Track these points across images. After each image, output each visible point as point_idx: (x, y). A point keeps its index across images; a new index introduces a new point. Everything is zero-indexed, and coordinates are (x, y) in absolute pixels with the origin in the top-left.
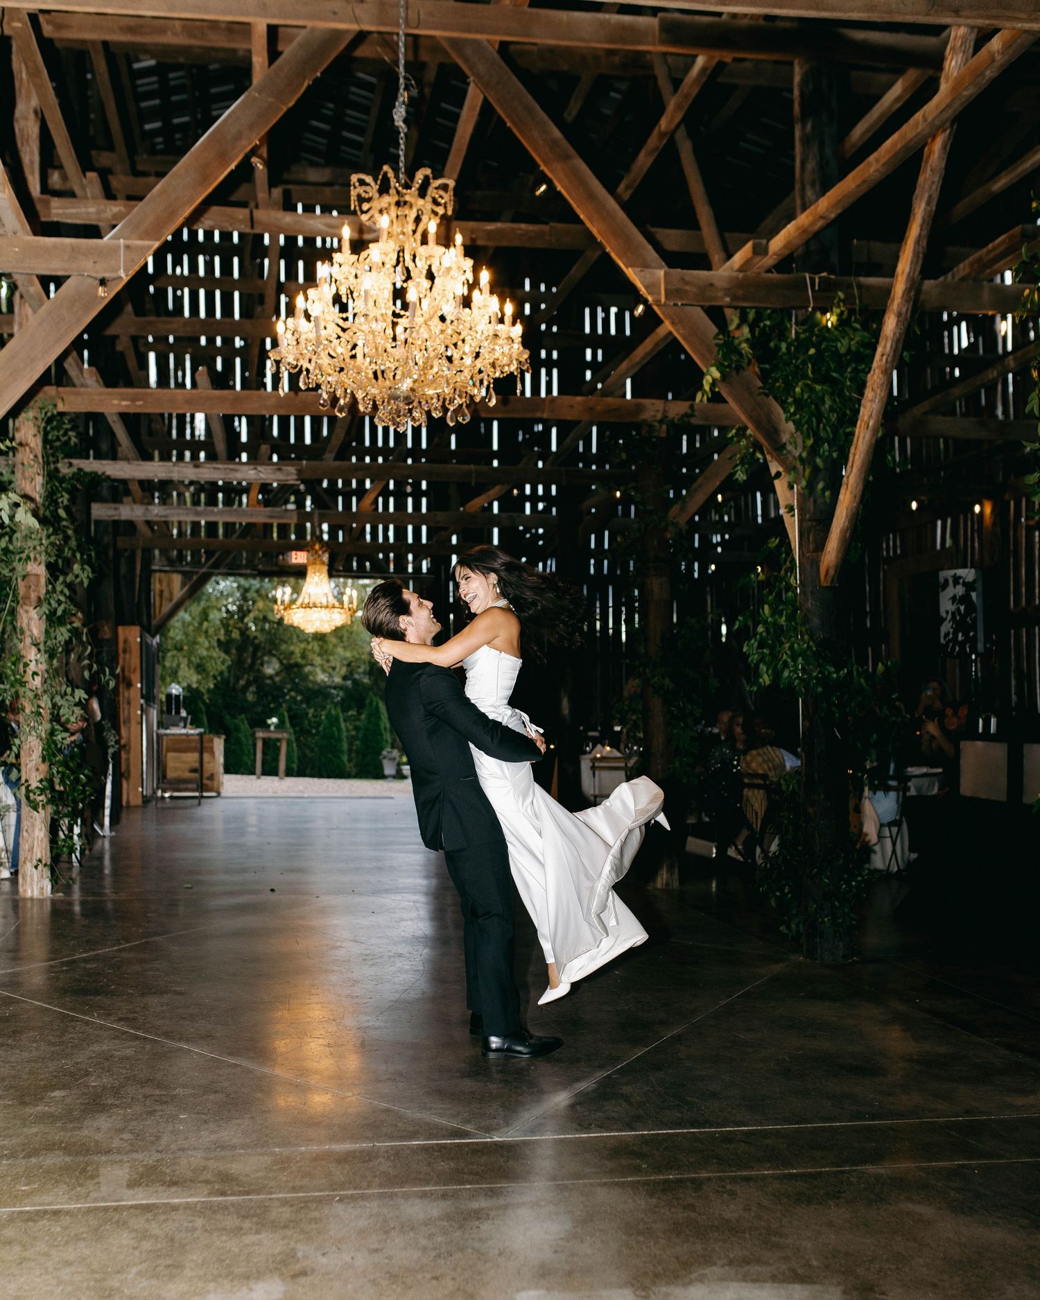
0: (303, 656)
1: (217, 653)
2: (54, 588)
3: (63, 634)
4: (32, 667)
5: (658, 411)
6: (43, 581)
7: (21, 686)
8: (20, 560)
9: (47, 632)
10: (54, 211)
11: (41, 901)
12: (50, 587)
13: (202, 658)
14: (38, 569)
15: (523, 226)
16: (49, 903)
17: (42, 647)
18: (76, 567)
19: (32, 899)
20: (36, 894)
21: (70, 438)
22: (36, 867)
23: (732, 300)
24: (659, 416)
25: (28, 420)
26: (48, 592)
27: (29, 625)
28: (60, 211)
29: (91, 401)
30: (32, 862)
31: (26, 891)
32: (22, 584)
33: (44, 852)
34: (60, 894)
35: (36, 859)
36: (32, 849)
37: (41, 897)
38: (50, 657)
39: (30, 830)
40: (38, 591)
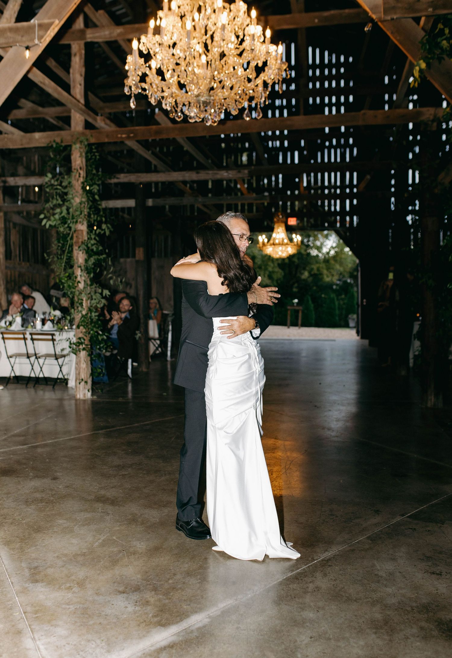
1: (277, 269)
2: (90, 235)
3: (92, 260)
4: (79, 278)
5: (431, 114)
6: (85, 233)
7: (73, 288)
8: (73, 222)
9: (86, 261)
10: (88, 35)
11: (84, 401)
12: (89, 236)
13: (270, 272)
14: (83, 227)
15: (347, 11)
16: (89, 402)
17: (83, 268)
18: (104, 226)
19: (79, 399)
20: (82, 397)
21: (96, 156)
22: (80, 383)
23: (434, 10)
24: (432, 117)
25: (76, 148)
26: (88, 239)
27: (77, 257)
28: (92, 35)
29: (107, 136)
30: (79, 380)
31: (77, 395)
32: (75, 235)
33: (85, 375)
34: (95, 397)
35: (81, 379)
36: (79, 374)
37: (84, 399)
38: (88, 273)
39: (78, 364)
40: (82, 239)
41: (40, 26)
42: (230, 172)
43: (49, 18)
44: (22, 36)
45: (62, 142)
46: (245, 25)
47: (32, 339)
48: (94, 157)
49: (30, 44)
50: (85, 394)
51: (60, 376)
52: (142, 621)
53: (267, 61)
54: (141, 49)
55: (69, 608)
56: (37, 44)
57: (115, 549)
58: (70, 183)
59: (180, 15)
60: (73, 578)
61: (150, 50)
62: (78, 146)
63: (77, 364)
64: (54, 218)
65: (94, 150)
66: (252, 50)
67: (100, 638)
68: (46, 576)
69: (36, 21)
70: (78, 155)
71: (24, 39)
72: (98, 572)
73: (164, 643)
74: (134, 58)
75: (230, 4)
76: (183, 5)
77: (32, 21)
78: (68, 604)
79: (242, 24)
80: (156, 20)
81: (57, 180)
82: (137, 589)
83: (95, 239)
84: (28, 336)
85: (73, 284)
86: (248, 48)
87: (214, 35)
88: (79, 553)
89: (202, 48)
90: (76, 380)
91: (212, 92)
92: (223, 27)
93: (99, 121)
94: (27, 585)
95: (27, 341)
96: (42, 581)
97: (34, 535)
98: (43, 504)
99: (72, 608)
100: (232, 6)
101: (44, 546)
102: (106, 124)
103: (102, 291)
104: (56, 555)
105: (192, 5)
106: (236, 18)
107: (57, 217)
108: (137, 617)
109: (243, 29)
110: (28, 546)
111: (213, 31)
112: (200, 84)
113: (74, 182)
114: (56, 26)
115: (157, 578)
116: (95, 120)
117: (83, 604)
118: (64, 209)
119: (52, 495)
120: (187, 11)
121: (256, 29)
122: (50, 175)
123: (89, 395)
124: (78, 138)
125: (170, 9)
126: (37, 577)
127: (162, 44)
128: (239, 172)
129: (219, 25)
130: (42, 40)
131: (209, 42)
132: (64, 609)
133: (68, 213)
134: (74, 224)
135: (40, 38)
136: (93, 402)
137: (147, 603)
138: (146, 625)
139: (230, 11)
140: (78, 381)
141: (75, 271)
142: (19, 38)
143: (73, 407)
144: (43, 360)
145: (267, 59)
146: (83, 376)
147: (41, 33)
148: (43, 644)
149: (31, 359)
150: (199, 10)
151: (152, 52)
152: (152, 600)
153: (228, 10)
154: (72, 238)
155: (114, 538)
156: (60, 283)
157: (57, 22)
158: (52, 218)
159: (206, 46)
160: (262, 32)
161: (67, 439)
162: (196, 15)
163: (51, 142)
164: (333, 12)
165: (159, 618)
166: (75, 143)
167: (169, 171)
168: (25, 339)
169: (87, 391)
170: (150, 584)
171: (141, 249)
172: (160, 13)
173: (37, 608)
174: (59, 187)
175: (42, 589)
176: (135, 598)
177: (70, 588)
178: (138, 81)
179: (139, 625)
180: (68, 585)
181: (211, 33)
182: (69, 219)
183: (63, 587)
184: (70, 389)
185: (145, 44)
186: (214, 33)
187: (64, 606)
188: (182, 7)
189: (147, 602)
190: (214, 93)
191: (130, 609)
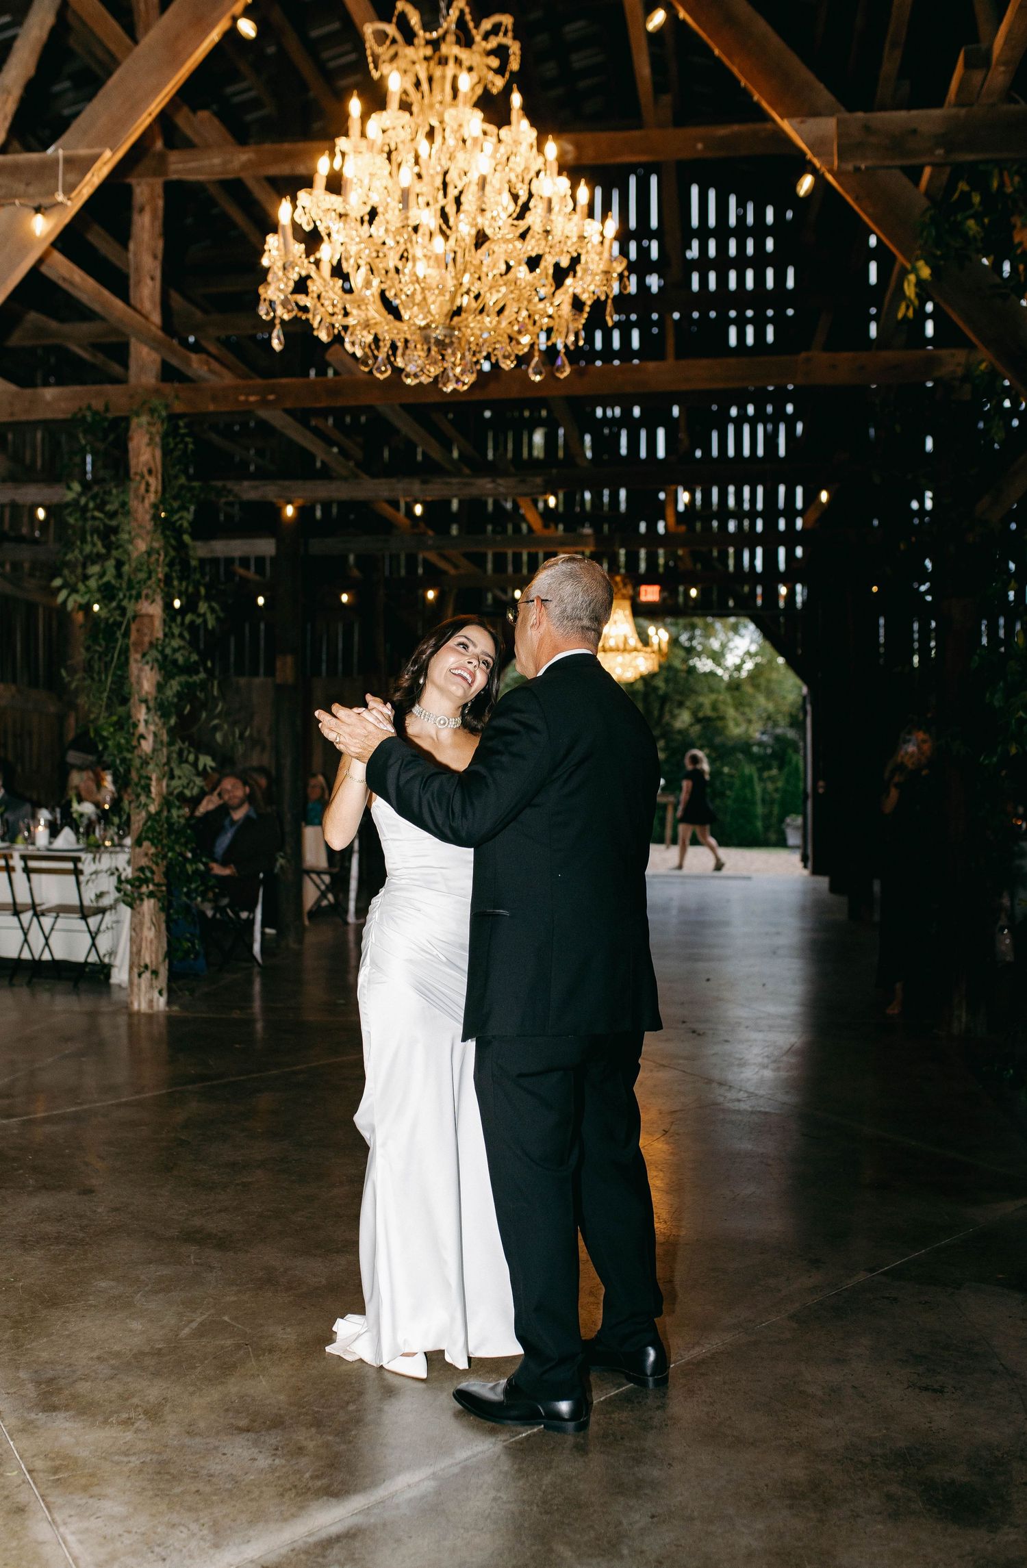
0: (714, 707)
2: (170, 627)
3: (174, 685)
4: (142, 728)
5: (959, 364)
6: (158, 623)
7: (128, 751)
8: (130, 598)
9: (160, 687)
10: (173, 167)
11: (150, 1017)
12: (167, 629)
14: (154, 609)
16: (162, 1020)
17: (151, 704)
18: (203, 607)
19: (139, 1013)
20: (144, 1007)
21: (186, 444)
22: (140, 975)
23: (950, 151)
24: (960, 372)
25: (140, 426)
26: (165, 635)
27: (139, 677)
28: (180, 166)
29: (214, 398)
30: (138, 968)
31: (132, 1003)
32: (134, 627)
33: (154, 956)
34: (176, 1008)
35: (142, 964)
36: (139, 952)
37: (150, 1011)
38: (165, 715)
39: (137, 929)
40: (151, 635)
41: (69, 161)
42: (500, 481)
43: (90, 146)
44: (28, 184)
45: (107, 409)
46: (533, 173)
47: (28, 871)
48: (181, 446)
49: (45, 201)
50: (151, 1001)
51: (93, 958)
52: (288, 1486)
53: (579, 255)
54: (298, 221)
55: (129, 1462)
56: (61, 204)
57: (229, 1342)
58: (124, 504)
59: (386, 149)
60: (135, 1400)
61: (318, 223)
62: (144, 419)
63: (133, 929)
64: (87, 586)
65: (182, 431)
66: (547, 232)
67: (197, 1520)
68: (74, 1397)
69: (61, 152)
70: (146, 439)
71: (31, 190)
72: (191, 1389)
73: (335, 1530)
74: (282, 240)
75: (499, 128)
76: (394, 128)
77: (50, 151)
78: (126, 1454)
79: (527, 169)
80: (332, 155)
81: (94, 498)
82: (277, 1423)
83: (181, 636)
84: (17, 863)
85: (128, 741)
86: (537, 228)
87: (463, 199)
88: (147, 1349)
89: (435, 216)
90: (131, 968)
91: (456, 319)
92: (483, 183)
93: (195, 365)
94: (33, 1416)
95: (14, 875)
96: (67, 1407)
97: (44, 1312)
98: (62, 1246)
99: (135, 1461)
100: (504, 132)
101: (68, 1336)
102: (211, 371)
103: (197, 759)
104: (95, 1354)
105: (413, 125)
106: (512, 158)
107: (92, 583)
108: (279, 1478)
109: (527, 181)
110: (32, 1336)
111: (459, 188)
112: (430, 300)
113: (134, 504)
114: (105, 163)
115: (323, 1401)
116: (188, 362)
117: (160, 1453)
118: (111, 564)
119: (82, 1228)
120: (403, 142)
121: (555, 186)
122: (77, 487)
123: (161, 1003)
124: (144, 403)
125: (363, 135)
126: (55, 1400)
127: (346, 215)
128: (523, 481)
129: (474, 177)
130: (73, 195)
131: (451, 209)
132: (118, 1463)
133: (119, 575)
134: (133, 601)
135: (69, 189)
136: (171, 1020)
137: (301, 1450)
138: (297, 1494)
139: (500, 141)
140: (136, 971)
141: (133, 711)
142: (21, 187)
143: (123, 1031)
144: (52, 920)
145: (580, 251)
146: (147, 958)
147: (71, 178)
148: (73, 1533)
149: (23, 916)
150: (430, 134)
151: (321, 229)
152: (311, 1445)
153: (495, 140)
154: (126, 634)
155: (226, 1318)
156: (97, 739)
157: (108, 154)
158: (81, 587)
159: (444, 215)
160: (569, 192)
161: (112, 1105)
162: (423, 146)
163: (80, 409)
164: (736, 128)
165: (325, 1481)
166: (138, 415)
167: (356, 477)
168: (9, 869)
169: (156, 994)
170: (306, 1414)
171: (289, 659)
172: (342, 143)
173: (58, 1462)
174: (97, 514)
175: (68, 1425)
176: (273, 1441)
177: (128, 1422)
178: (290, 289)
179: (282, 1495)
180: (124, 1416)
181: (456, 192)
182: (120, 589)
183: (113, 1419)
184: (114, 989)
185: (306, 210)
186: (461, 192)
187: (116, 1458)
188: (390, 133)
189: (300, 1448)
190: (461, 322)
191: (263, 1462)
